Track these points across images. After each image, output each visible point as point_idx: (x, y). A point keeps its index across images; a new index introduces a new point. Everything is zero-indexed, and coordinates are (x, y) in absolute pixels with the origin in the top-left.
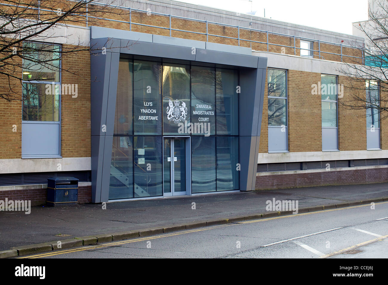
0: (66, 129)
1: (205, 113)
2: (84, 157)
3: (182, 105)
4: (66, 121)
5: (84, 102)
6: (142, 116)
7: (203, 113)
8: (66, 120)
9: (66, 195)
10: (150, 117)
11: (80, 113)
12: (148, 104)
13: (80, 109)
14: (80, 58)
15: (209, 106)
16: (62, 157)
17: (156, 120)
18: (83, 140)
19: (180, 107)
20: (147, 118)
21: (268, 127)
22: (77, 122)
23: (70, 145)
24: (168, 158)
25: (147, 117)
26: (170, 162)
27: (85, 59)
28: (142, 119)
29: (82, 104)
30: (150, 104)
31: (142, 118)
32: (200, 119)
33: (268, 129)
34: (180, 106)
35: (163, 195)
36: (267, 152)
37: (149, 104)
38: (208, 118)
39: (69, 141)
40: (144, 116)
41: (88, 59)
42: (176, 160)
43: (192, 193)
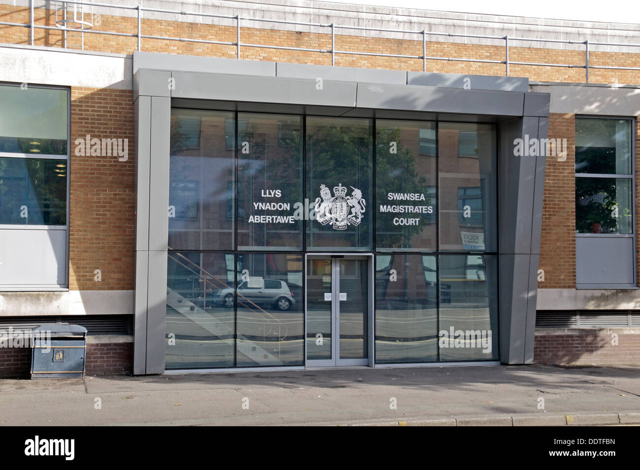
0: (78, 239)
1: (410, 210)
2: (118, 289)
3: (353, 194)
4: (79, 226)
5: (119, 191)
6: (256, 216)
7: (405, 208)
8: (80, 222)
9: (57, 358)
10: (276, 219)
11: (110, 211)
12: (270, 194)
13: (110, 203)
14: (111, 112)
15: (420, 196)
16: (67, 290)
17: (290, 222)
18: (116, 259)
19: (348, 199)
20: (267, 219)
21: (574, 237)
22: (102, 225)
23: (86, 268)
24: (326, 294)
25: (267, 217)
26: (331, 301)
27: (120, 113)
28: (256, 222)
29: (115, 195)
30: (275, 194)
31: (256, 219)
32: (397, 221)
33: (575, 240)
34: (348, 197)
35: (303, 364)
36: (574, 287)
37: (273, 194)
38: (417, 220)
39: (83, 260)
40: (262, 217)
41: (128, 113)
42: (345, 299)
43: (375, 363)
